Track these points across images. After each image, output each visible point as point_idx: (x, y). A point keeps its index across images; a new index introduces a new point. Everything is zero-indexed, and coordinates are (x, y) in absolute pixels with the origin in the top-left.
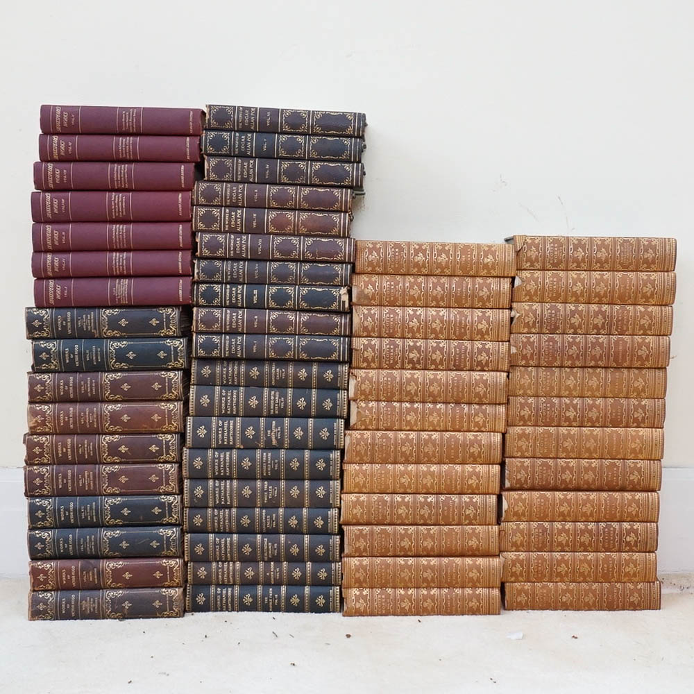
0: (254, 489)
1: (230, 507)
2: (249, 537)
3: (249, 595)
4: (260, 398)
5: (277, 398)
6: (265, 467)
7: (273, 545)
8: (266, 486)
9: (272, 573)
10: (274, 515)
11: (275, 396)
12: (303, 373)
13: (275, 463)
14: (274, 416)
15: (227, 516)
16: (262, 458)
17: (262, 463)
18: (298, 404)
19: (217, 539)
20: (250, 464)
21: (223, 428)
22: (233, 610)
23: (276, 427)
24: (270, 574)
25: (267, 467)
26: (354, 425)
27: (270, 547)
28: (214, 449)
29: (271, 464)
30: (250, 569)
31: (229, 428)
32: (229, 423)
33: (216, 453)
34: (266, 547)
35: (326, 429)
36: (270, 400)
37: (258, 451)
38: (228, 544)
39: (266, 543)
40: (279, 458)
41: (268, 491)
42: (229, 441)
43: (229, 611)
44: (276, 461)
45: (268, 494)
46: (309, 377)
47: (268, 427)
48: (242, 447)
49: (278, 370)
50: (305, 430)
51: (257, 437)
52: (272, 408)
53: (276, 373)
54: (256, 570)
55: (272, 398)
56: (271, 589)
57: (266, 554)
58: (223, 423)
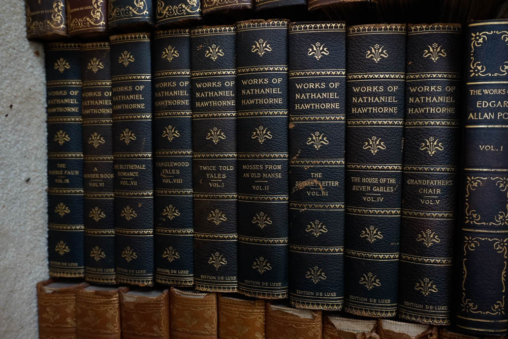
0: (221, 147)
1: (192, 107)
2: (147, 139)
3: (67, 139)
4: (382, 158)
5: (381, 189)
6: (256, 167)
7: (135, 179)
8: (226, 168)
9: (97, 176)
10: (180, 181)
11: (385, 185)
12: (432, 239)
13: (263, 185)
14: (348, 184)
15: (178, 102)
16: (273, 163)
17: (264, 163)
18: (372, 228)
19: (142, 87)
20: (261, 141)
21: (324, 91)
22: (49, 115)
23: (327, 188)
24: (96, 172)
25: (256, 171)
26: (333, 325)
27: (132, 174)
28: (288, 75)
29: (261, 178)
30: (103, 141)
31: (326, 101)
32: (334, 101)
33: (280, 80)
34: (131, 167)
35: (324, 277)
36: (379, 176)
37: (284, 155)
38: (134, 106)
39: (138, 167)
40: (273, 192)
41: (218, 171)
42: (301, 102)
43: (47, 108)
44: (267, 188)
45: (213, 172)
46: (423, 251)
47: (328, 174)
48: (291, 126)
49: (439, 191)
50: (323, 241)
51: (310, 152)
52: (364, 180)
53: (432, 187)
54: (101, 150)
55: (383, 180)
56: (77, 173)
57: (121, 167)
58: (334, 90)
